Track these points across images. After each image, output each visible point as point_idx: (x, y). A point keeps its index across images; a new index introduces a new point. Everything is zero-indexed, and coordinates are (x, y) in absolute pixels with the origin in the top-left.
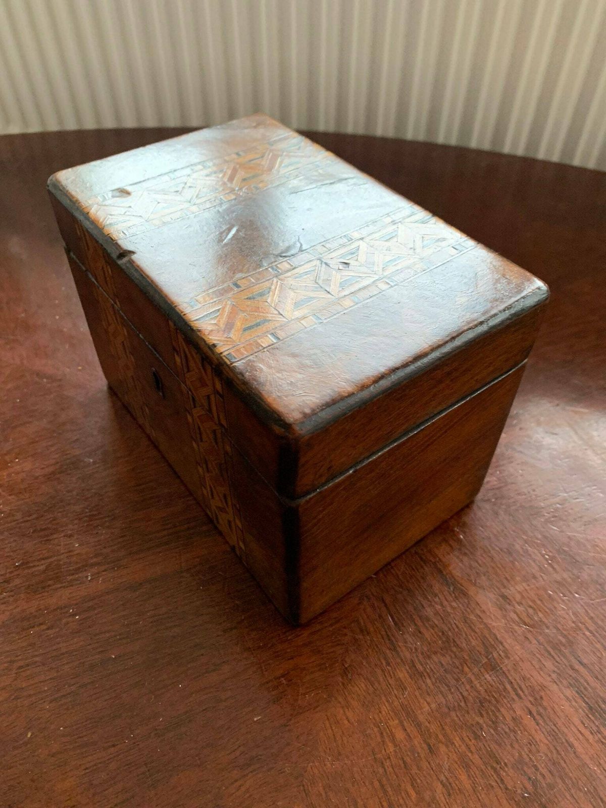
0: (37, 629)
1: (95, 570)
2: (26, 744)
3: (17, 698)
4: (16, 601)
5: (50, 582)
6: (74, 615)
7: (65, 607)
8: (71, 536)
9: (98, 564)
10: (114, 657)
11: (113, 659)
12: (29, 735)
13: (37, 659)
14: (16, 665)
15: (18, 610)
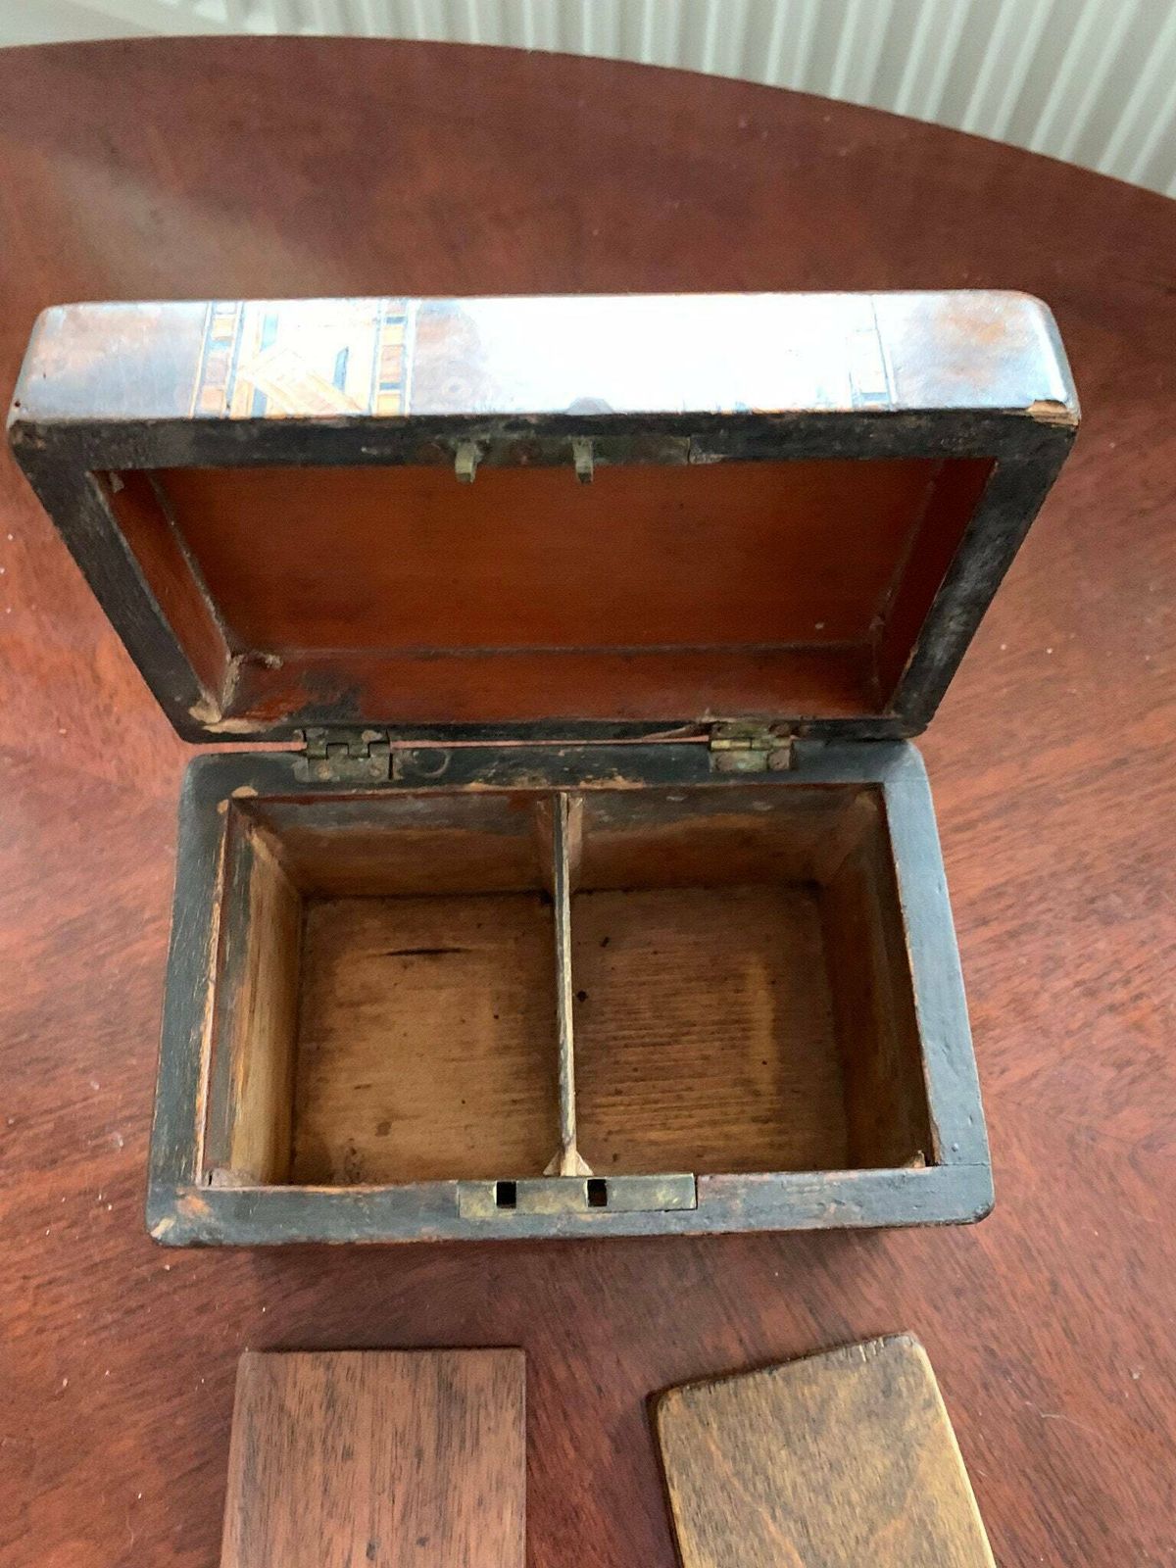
0: (54, 1226)
1: (129, 1127)
2: (63, 1393)
3: (41, 1331)
4: (19, 1182)
5: (64, 1152)
6: (104, 1204)
7: (91, 1191)
8: (85, 1071)
9: (130, 1118)
10: (168, 1267)
11: (168, 1271)
12: (65, 1382)
13: (59, 1273)
14: (34, 1282)
15: (23, 1197)
